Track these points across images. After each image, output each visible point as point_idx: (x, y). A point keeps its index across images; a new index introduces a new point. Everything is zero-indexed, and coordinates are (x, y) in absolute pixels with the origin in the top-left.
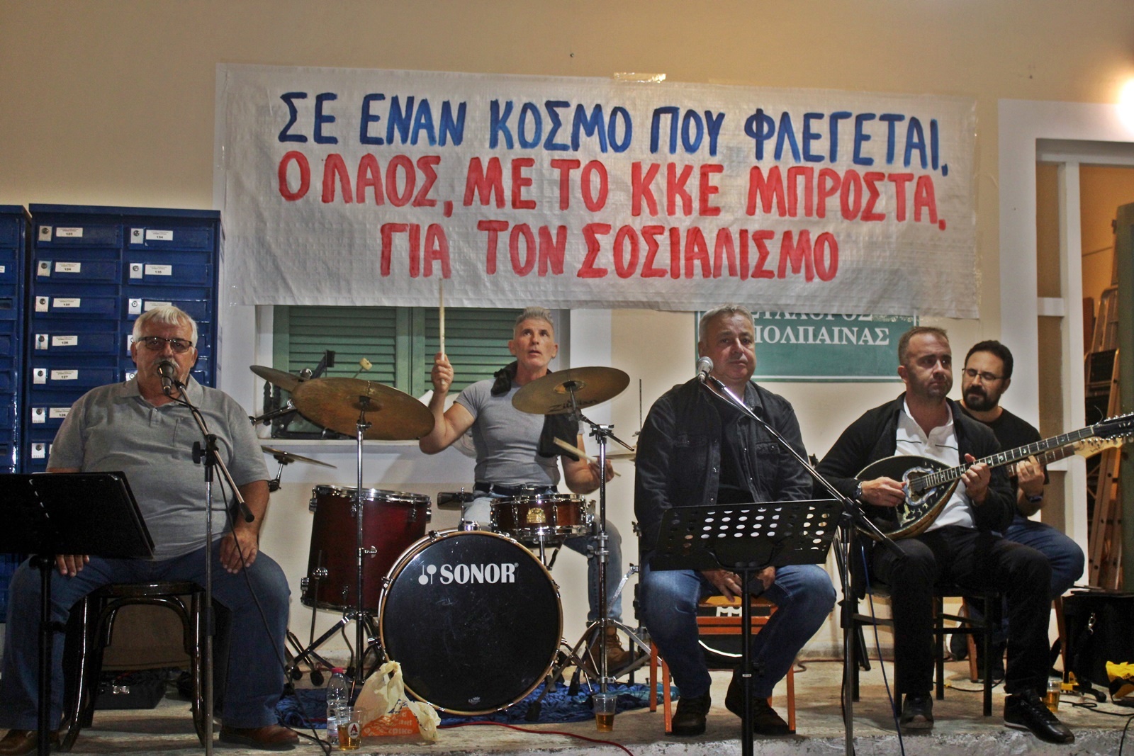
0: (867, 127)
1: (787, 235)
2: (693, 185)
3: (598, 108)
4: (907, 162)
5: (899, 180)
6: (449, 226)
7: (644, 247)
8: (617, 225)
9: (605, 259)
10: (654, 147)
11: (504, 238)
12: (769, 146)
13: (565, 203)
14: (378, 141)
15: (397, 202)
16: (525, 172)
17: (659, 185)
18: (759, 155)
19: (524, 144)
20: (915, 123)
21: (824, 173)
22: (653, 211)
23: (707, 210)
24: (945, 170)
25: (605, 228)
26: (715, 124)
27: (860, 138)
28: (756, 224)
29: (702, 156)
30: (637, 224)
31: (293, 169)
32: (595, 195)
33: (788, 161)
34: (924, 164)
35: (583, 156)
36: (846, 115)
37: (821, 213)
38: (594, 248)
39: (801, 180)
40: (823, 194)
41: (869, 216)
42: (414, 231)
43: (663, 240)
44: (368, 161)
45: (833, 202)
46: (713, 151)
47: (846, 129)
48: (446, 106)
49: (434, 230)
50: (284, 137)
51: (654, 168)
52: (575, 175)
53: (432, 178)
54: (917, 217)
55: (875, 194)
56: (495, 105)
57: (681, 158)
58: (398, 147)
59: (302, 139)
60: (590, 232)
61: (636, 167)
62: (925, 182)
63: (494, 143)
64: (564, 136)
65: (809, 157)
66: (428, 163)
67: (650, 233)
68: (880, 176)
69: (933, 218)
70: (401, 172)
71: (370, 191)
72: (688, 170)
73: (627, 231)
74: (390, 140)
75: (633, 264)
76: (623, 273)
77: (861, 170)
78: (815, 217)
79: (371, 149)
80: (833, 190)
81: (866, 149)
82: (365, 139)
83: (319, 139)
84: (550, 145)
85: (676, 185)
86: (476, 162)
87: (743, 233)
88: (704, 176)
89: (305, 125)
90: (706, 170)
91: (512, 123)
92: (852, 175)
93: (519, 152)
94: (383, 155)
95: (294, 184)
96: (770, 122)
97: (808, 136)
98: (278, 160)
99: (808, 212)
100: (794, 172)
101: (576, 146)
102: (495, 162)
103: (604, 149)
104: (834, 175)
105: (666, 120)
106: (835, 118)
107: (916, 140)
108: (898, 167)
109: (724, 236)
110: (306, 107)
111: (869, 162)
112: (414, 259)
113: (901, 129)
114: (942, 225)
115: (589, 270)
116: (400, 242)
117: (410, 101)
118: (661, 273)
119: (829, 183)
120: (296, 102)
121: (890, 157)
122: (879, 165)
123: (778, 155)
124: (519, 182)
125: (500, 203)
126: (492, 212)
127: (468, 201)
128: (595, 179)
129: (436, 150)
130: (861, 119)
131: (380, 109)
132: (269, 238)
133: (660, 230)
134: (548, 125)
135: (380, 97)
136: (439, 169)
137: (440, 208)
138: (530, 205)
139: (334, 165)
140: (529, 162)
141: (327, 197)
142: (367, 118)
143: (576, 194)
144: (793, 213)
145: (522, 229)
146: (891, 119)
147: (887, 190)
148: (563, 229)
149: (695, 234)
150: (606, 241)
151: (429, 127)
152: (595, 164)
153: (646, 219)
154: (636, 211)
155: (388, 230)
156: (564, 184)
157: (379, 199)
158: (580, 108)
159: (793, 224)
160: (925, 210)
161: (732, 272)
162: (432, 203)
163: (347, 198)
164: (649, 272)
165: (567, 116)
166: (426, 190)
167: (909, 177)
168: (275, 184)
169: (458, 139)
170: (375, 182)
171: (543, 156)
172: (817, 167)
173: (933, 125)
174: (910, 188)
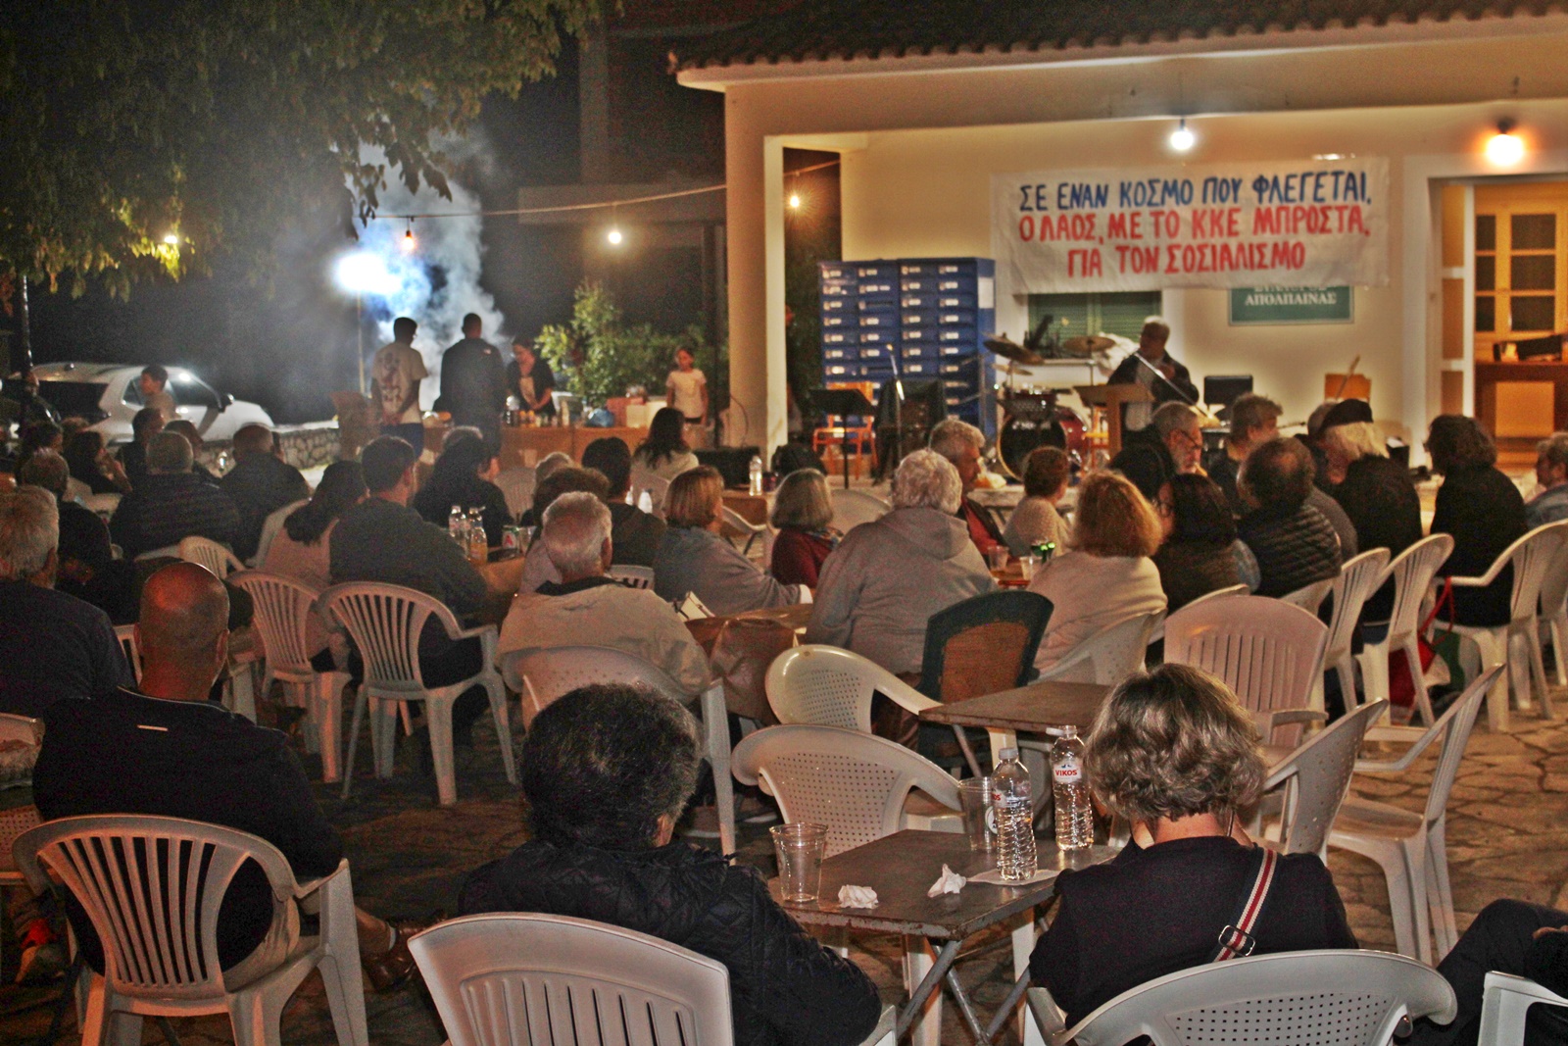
0: (1323, 180)
1: (1276, 246)
2: (1224, 222)
3: (1175, 182)
4: (1345, 198)
5: (1340, 209)
6: (1103, 250)
7: (1198, 255)
8: (1184, 244)
9: (1178, 263)
10: (1204, 200)
11: (1128, 255)
12: (1266, 195)
13: (1157, 234)
14: (1065, 208)
15: (1077, 238)
16: (1137, 219)
17: (1207, 223)
18: (1260, 200)
19: (1137, 204)
20: (1351, 176)
21: (1296, 209)
22: (1203, 235)
23: (1232, 233)
24: (1369, 201)
25: (1178, 247)
26: (1236, 185)
27: (1318, 186)
28: (1256, 240)
29: (1229, 204)
30: (1195, 243)
31: (1027, 225)
32: (1172, 228)
33: (1276, 202)
34: (1356, 197)
35: (1166, 209)
36: (1309, 174)
37: (1295, 230)
38: (1172, 257)
39: (1283, 214)
40: (1296, 220)
41: (1324, 230)
42: (1084, 253)
43: (1208, 252)
44: (1063, 218)
45: (1302, 225)
46: (1235, 199)
47: (1310, 182)
48: (1098, 188)
49: (1095, 252)
50: (1023, 208)
51: (1204, 212)
52: (1162, 219)
53: (1092, 225)
54: (1350, 229)
55: (1326, 217)
56: (1122, 185)
57: (1217, 206)
58: (1076, 210)
59: (1030, 209)
60: (1170, 249)
61: (1195, 213)
62: (1356, 210)
63: (1122, 204)
64: (1157, 199)
65: (1287, 200)
66: (1090, 217)
67: (1201, 248)
68: (1329, 208)
69: (1361, 229)
70: (1078, 223)
71: (1063, 234)
72: (1221, 212)
73: (1189, 248)
74: (1072, 206)
75: (1192, 265)
76: (1187, 270)
77: (1318, 205)
78: (1291, 234)
79: (1064, 212)
80: (1302, 218)
81: (1321, 193)
82: (1061, 207)
83: (1039, 208)
84: (1150, 204)
85: (1215, 220)
86: (1112, 217)
87: (1251, 246)
88: (1230, 215)
89: (1032, 202)
90: (1232, 211)
91: (1131, 194)
92: (1313, 209)
93: (1134, 208)
94: (1069, 214)
95: (1027, 233)
96: (1266, 182)
97: (1288, 187)
98: (1019, 220)
99: (1287, 230)
100: (1279, 209)
101: (1163, 202)
102: (1122, 216)
103: (1177, 203)
104: (1302, 209)
105: (1211, 185)
106: (1304, 176)
107: (1351, 184)
108: (1340, 201)
109: (1241, 248)
110: (1032, 192)
111: (1322, 200)
112: (1084, 267)
113: (1342, 179)
114: (1367, 233)
115: (1171, 269)
116: (1078, 259)
117: (1081, 186)
118: (1207, 269)
119: (1299, 214)
120: (1028, 191)
121: (1335, 195)
122: (1329, 201)
123: (1271, 200)
124: (1134, 225)
125: (1125, 236)
126: (1121, 241)
127: (1110, 236)
128: (1172, 220)
129: (1094, 210)
130: (1319, 175)
131: (1067, 191)
132: (1017, 261)
133: (1206, 246)
134: (1149, 192)
135: (1065, 185)
136: (1096, 221)
137: (1097, 239)
138: (1139, 237)
139: (1046, 221)
140: (1138, 214)
141: (1043, 237)
142: (1061, 196)
143: (1163, 228)
144: (1278, 231)
145: (1136, 249)
146: (1337, 174)
147: (1333, 215)
148: (1157, 249)
149: (1226, 248)
150: (1178, 254)
151: (1090, 199)
152: (1173, 213)
153: (1199, 241)
154: (1194, 235)
155: (1072, 253)
156: (1157, 225)
157: (1068, 237)
158: (1166, 183)
159: (1279, 238)
160: (1355, 226)
161: (1245, 265)
162: (1093, 238)
163: (1052, 237)
164: (1201, 268)
165: (1159, 187)
166: (1090, 231)
167: (1346, 207)
168: (1018, 234)
169: (1104, 203)
170: (1066, 229)
171: (1145, 210)
172: (1292, 206)
173: (1363, 176)
174: (1346, 214)
